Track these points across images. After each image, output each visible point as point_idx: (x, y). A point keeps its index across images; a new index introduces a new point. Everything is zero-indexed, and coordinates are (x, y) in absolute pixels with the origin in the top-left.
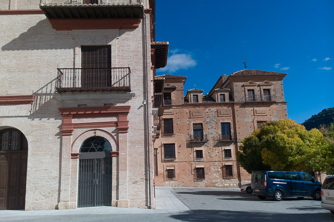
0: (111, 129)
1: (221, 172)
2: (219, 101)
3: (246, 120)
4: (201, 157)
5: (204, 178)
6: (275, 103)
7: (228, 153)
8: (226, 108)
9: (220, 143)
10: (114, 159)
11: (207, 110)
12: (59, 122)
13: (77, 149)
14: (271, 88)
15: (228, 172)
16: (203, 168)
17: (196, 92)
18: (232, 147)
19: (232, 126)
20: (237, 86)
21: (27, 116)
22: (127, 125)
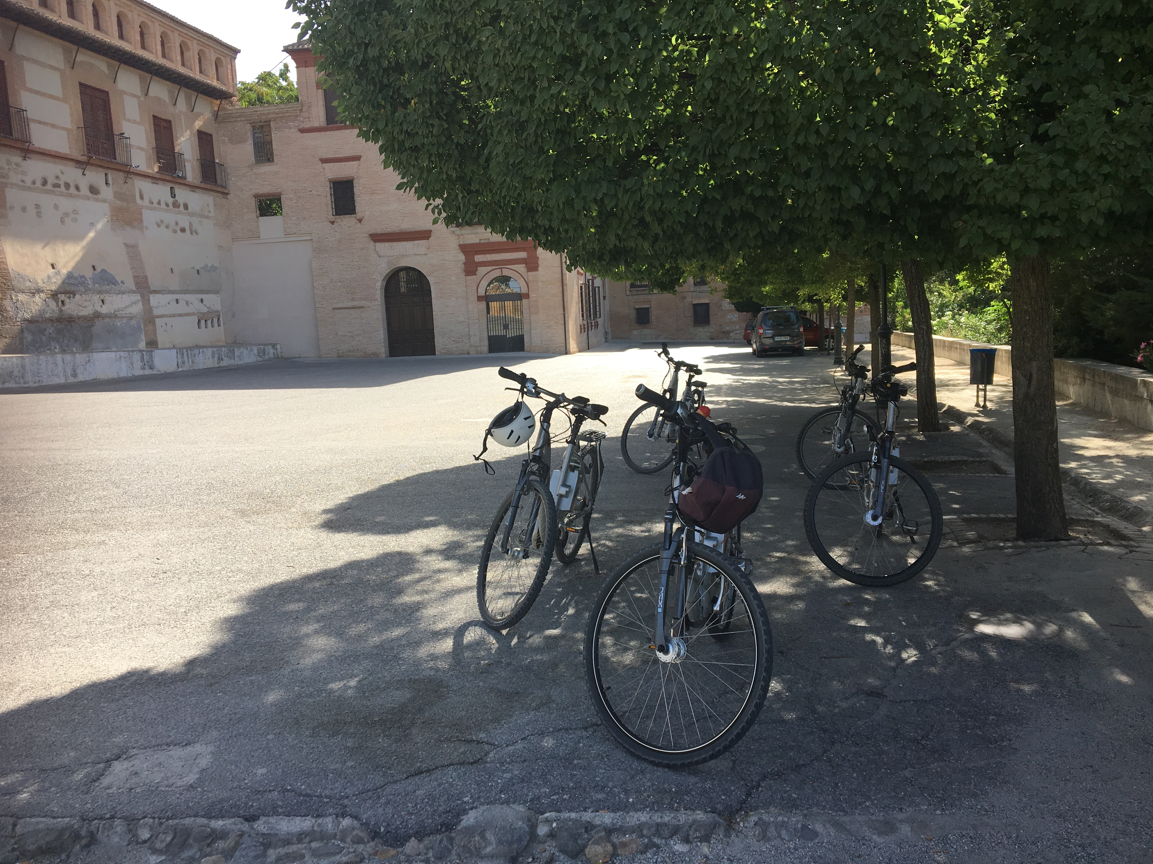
5: (708, 322)
10: (525, 302)
12: (461, 261)
13: (482, 291)
16: (707, 305)
21: (426, 254)
22: (537, 263)
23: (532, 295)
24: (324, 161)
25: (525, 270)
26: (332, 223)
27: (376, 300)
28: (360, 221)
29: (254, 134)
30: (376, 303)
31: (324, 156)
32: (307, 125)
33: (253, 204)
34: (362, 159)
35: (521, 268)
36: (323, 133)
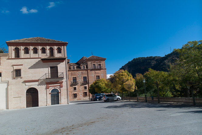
0: (59, 87)
1: (83, 95)
2: (83, 69)
3: (92, 75)
4: (76, 89)
5: (77, 97)
6: (102, 69)
7: (85, 88)
8: (85, 71)
9: (83, 84)
10: (60, 94)
11: (78, 72)
12: (46, 86)
13: (50, 92)
14: (101, 63)
15: (85, 94)
16: (76, 94)
17: (74, 65)
18: (87, 86)
19: (87, 78)
20: (89, 63)
21: (37, 85)
22: (62, 86)
23: (61, 92)
26: (15, 78)
28: (22, 78)
30: (24, 96)
32: (10, 58)
34: (23, 65)
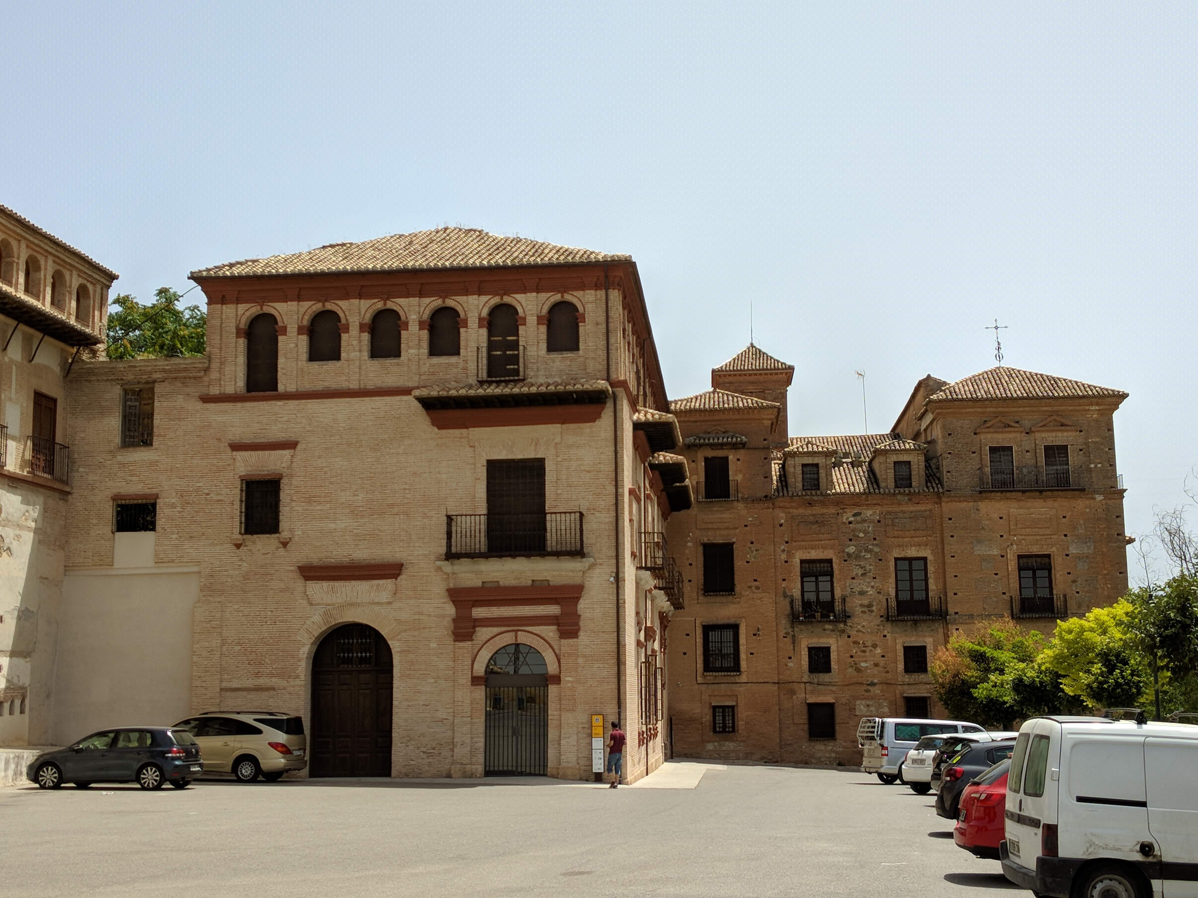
0: (546, 630)
2: (892, 486)
3: (980, 550)
4: (827, 669)
5: (833, 735)
6: (1083, 491)
8: (912, 508)
9: (890, 626)
10: (552, 690)
11: (848, 515)
13: (480, 669)
16: (830, 706)
18: (929, 640)
19: (933, 568)
21: (390, 603)
22: (577, 624)
23: (566, 678)
24: (236, 447)
25: (557, 636)
26: (238, 546)
27: (298, 677)
28: (285, 544)
29: (125, 401)
30: (298, 682)
31: (237, 439)
32: (215, 391)
33: (109, 512)
34: (299, 447)
35: (550, 632)
36: (239, 405)
